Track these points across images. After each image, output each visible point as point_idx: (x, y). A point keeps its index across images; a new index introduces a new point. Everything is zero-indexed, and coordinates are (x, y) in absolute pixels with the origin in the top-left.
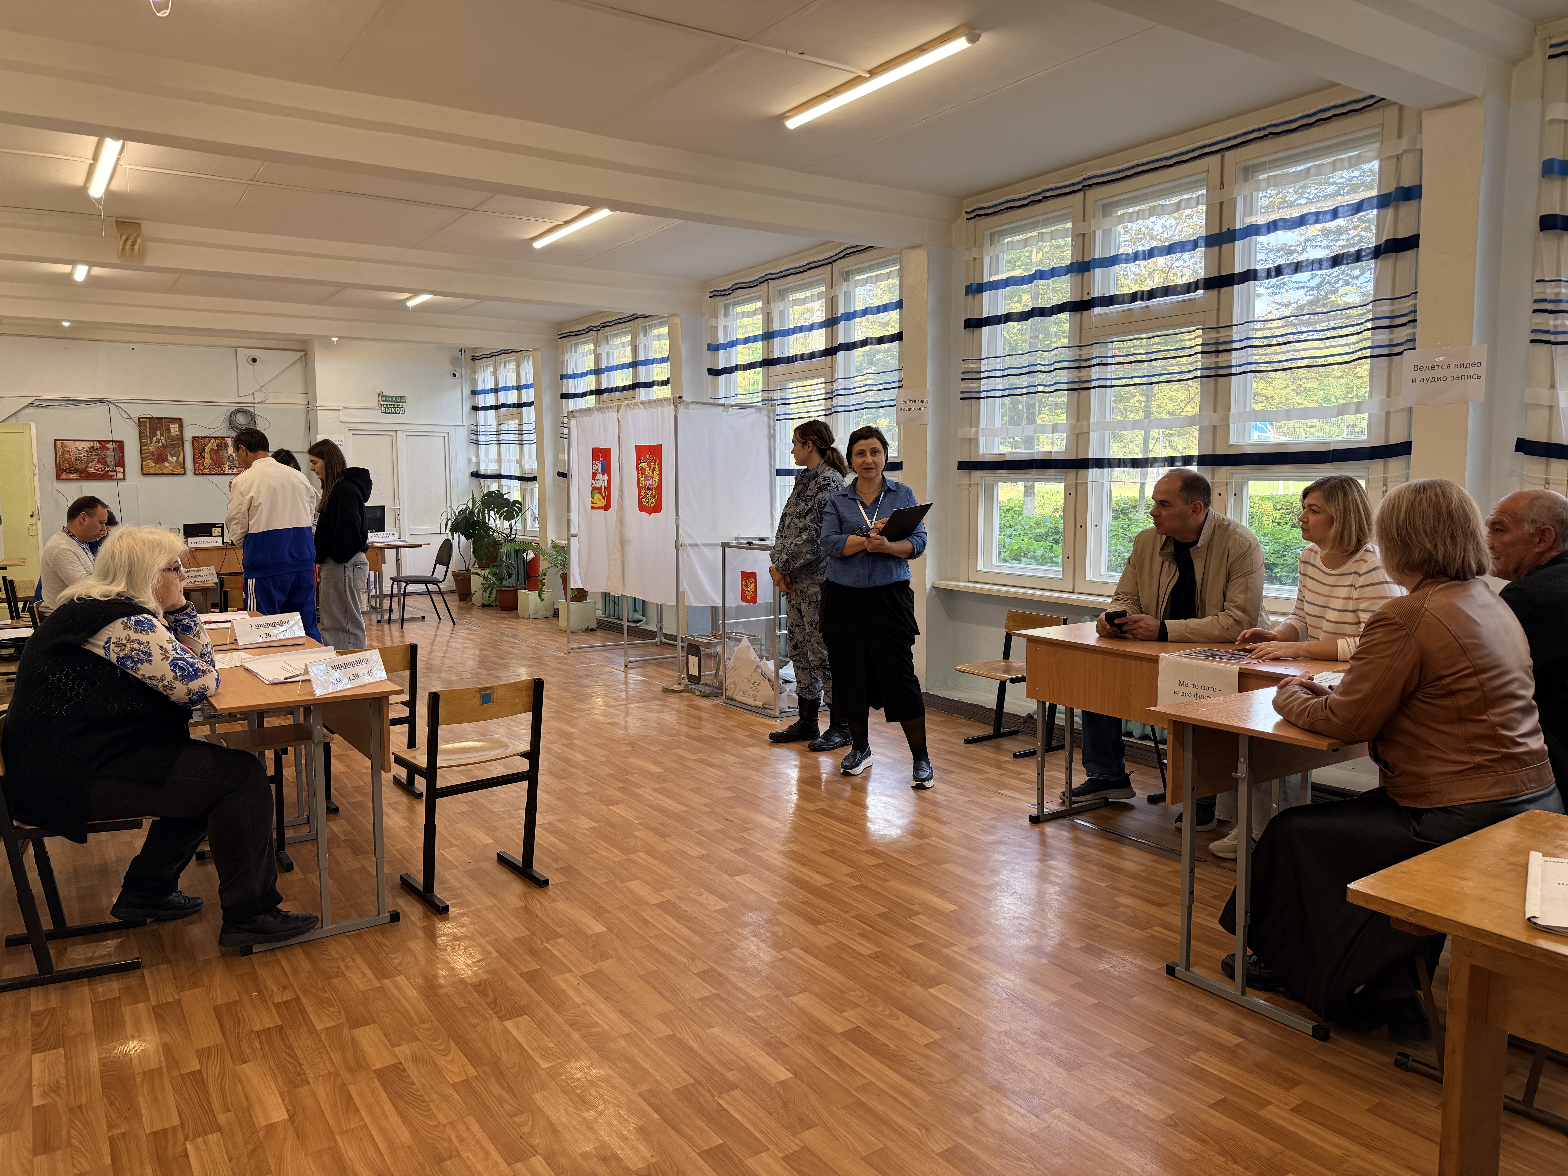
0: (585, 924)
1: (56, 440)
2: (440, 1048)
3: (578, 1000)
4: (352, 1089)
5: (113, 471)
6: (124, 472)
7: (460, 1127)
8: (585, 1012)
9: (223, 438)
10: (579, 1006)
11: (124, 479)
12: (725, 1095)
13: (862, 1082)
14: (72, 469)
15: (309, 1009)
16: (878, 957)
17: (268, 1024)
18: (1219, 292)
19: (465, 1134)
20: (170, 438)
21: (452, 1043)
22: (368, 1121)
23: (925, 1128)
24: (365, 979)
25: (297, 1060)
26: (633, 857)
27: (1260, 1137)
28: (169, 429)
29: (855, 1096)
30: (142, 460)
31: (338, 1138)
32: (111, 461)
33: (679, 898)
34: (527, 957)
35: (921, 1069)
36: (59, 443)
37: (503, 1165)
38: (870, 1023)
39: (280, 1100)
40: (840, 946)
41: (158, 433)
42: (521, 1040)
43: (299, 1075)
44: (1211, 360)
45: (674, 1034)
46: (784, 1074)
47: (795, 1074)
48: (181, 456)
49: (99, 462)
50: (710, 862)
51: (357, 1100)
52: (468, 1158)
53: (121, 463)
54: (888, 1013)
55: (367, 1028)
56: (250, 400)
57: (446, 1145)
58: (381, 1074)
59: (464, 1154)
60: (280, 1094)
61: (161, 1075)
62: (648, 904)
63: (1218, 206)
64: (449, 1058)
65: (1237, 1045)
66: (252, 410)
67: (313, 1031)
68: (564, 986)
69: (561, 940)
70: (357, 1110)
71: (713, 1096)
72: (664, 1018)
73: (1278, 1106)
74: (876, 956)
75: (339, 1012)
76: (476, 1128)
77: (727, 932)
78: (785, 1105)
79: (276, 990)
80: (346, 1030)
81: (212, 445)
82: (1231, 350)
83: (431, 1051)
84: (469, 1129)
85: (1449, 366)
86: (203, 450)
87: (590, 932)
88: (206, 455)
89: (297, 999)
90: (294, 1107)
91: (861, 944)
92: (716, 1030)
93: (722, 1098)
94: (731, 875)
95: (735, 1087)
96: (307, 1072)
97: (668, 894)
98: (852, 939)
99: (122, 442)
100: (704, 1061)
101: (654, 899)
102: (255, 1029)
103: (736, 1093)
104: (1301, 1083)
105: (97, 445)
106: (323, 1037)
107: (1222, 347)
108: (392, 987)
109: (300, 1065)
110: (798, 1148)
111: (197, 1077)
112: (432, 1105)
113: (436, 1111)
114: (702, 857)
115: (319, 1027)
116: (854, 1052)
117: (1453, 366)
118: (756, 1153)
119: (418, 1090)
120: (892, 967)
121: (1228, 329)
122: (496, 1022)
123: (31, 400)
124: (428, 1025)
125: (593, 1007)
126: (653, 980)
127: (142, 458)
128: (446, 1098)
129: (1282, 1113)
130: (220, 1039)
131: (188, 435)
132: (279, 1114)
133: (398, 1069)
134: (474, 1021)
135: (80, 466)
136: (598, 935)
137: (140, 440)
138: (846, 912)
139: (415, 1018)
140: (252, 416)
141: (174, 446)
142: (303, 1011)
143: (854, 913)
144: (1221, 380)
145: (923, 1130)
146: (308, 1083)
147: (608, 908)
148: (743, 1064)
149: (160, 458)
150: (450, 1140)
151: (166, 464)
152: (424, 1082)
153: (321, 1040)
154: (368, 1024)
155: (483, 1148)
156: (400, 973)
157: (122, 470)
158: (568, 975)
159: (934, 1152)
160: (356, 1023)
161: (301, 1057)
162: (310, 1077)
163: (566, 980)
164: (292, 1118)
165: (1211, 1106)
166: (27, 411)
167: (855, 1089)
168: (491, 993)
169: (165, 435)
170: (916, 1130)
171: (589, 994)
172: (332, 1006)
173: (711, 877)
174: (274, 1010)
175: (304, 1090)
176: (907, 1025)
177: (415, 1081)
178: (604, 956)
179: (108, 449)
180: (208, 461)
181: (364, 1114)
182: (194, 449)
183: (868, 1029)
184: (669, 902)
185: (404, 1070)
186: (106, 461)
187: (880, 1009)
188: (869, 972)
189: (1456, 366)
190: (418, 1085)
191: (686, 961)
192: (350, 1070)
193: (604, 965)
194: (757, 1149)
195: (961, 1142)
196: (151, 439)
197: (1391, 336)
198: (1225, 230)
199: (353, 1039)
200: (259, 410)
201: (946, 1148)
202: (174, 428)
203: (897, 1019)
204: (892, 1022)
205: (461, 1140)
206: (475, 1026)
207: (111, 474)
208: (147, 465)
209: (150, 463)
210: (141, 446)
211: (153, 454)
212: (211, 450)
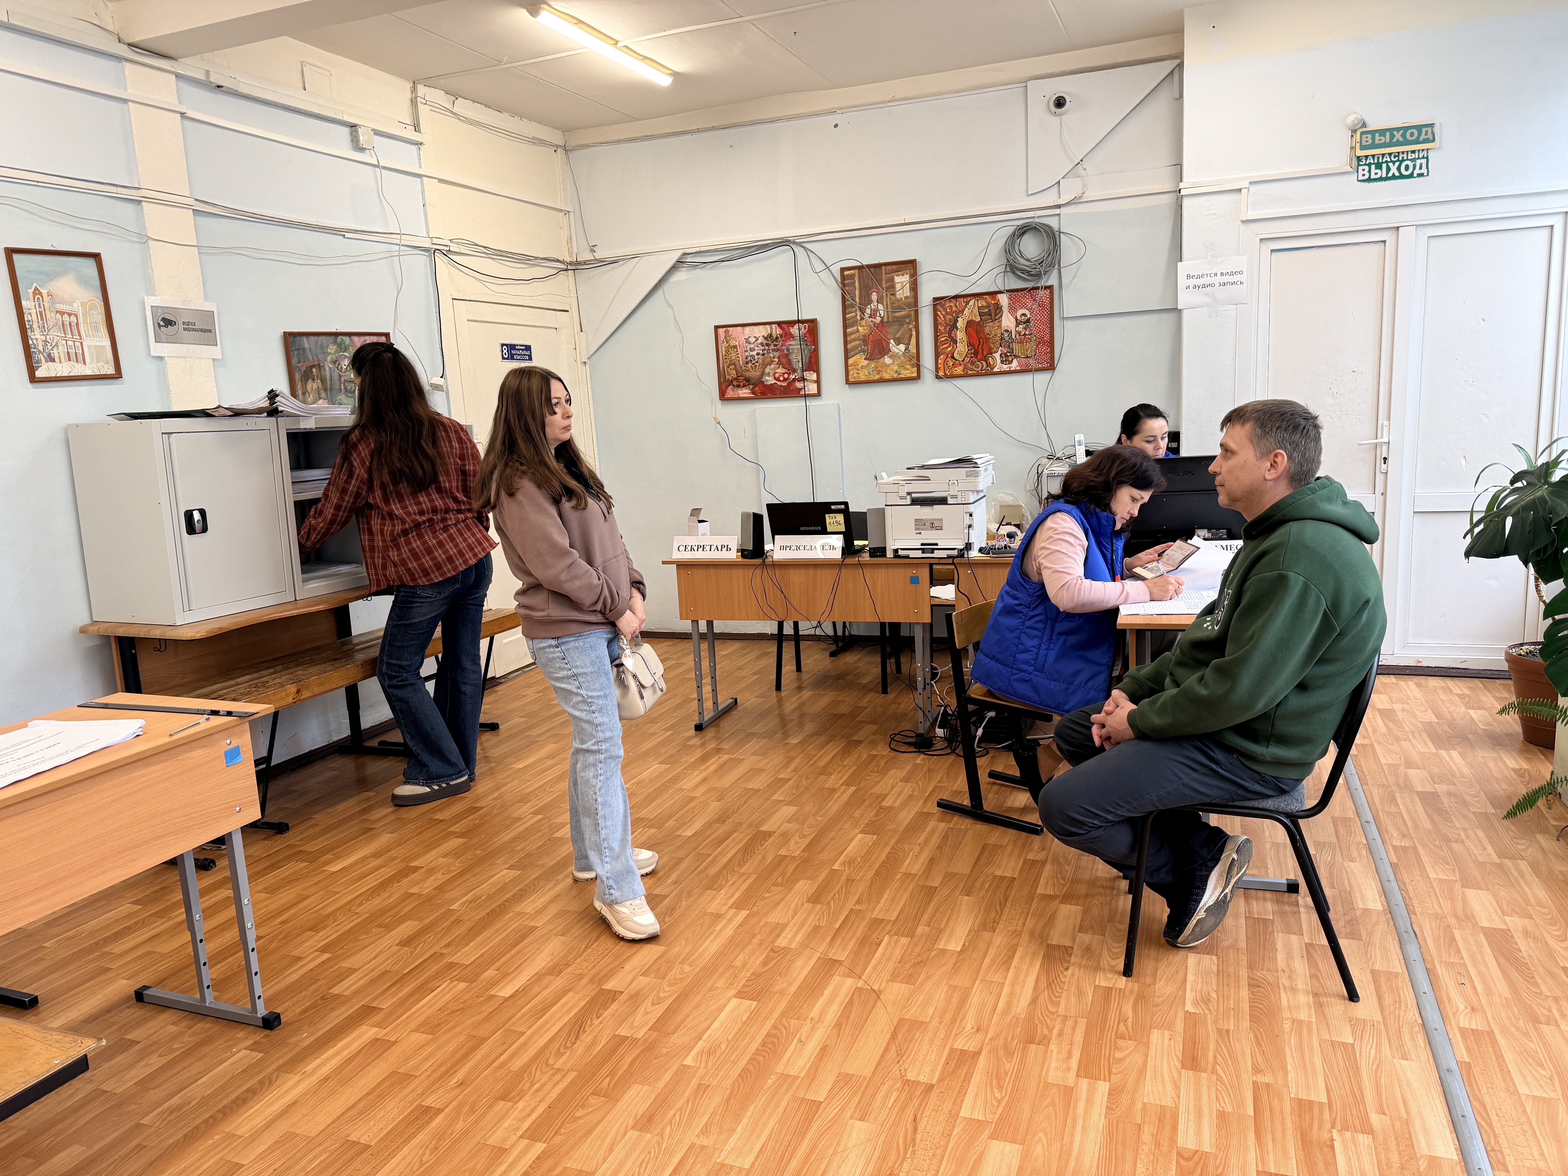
1: (717, 328)
5: (803, 379)
6: (818, 382)
9: (993, 294)
11: (818, 394)
14: (743, 381)
20: (895, 305)
28: (892, 287)
30: (848, 355)
32: (797, 360)
36: (721, 331)
41: (874, 296)
48: (913, 341)
49: (780, 363)
53: (813, 363)
66: (1052, 222)
99: (815, 321)
105: (777, 331)
123: (676, 256)
127: (846, 349)
131: (926, 298)
135: (753, 374)
137: (844, 314)
141: (900, 321)
157: (814, 376)
166: (677, 276)
169: (887, 300)
179: (793, 337)
182: (936, 324)
186: (789, 362)
196: (863, 312)
200: (1067, 221)
202: (902, 280)
207: (799, 385)
208: (855, 364)
209: (859, 360)
210: (845, 327)
211: (865, 340)
212: (970, 323)
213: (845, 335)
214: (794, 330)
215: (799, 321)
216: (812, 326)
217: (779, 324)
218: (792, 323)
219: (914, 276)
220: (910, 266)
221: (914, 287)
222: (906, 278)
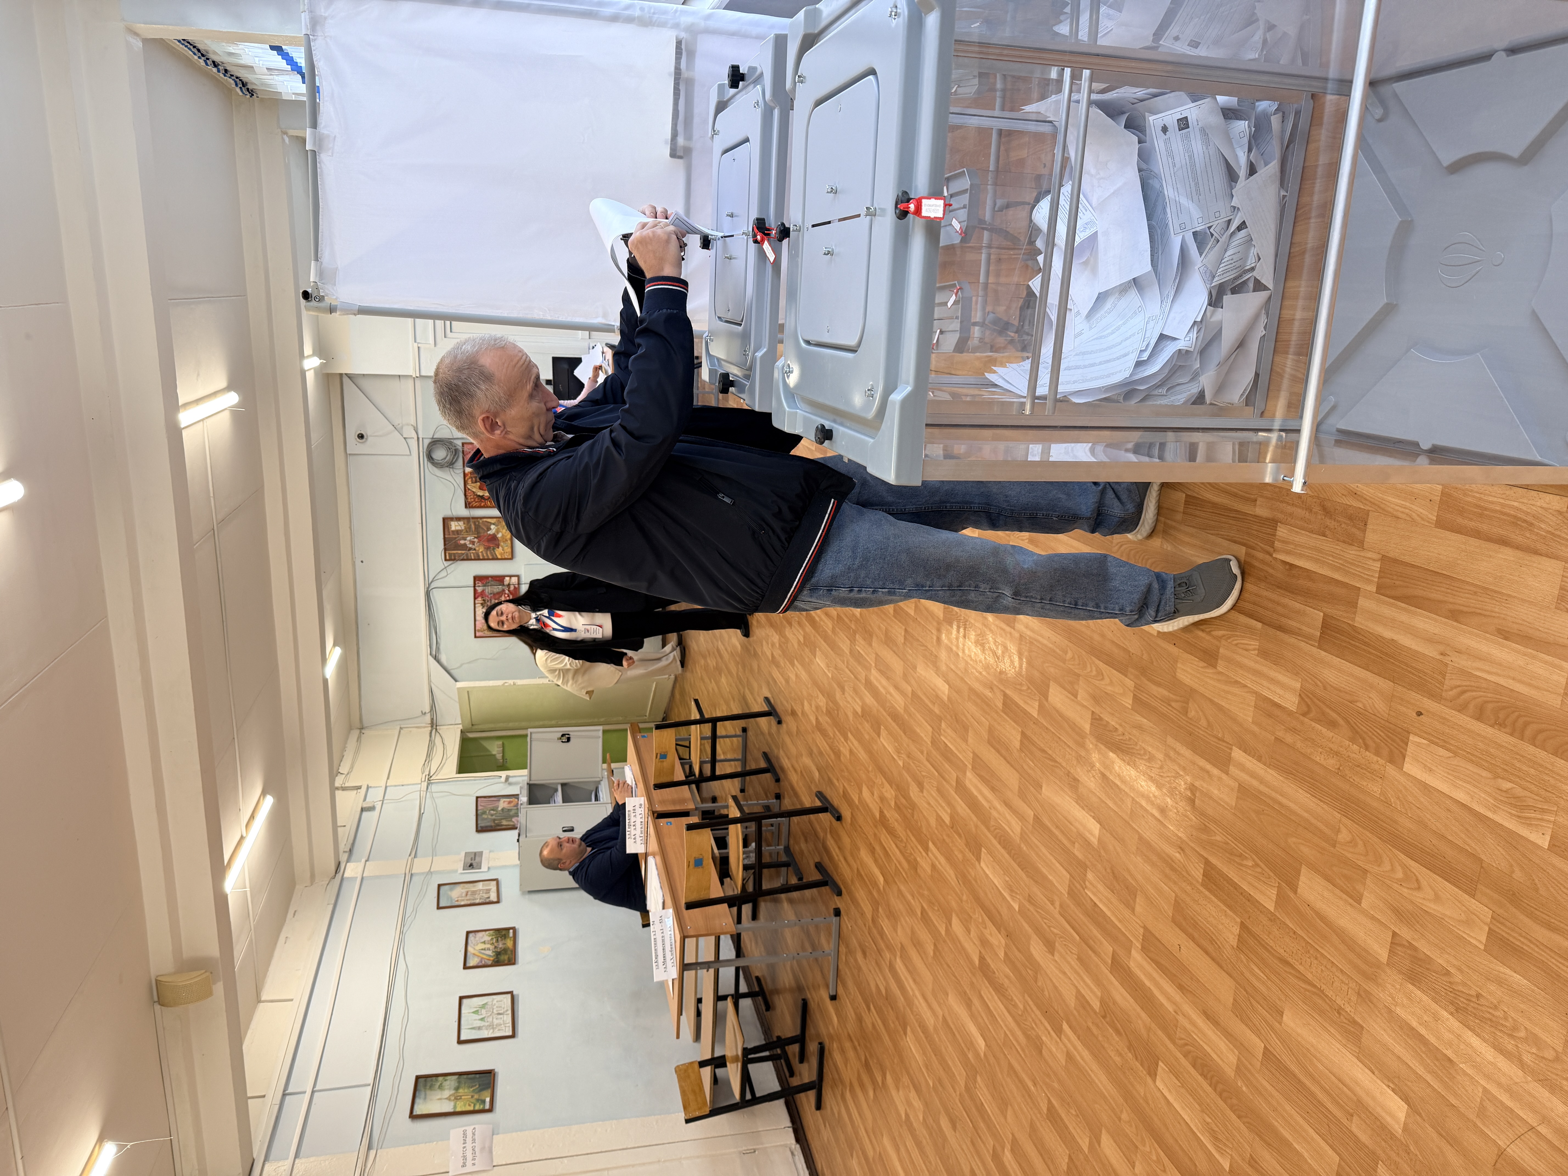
1: (476, 636)
20: (468, 530)
28: (457, 532)
32: (497, 588)
36: (479, 634)
41: (462, 541)
53: (499, 579)
56: (413, 444)
66: (427, 442)
105: (479, 600)
123: (431, 660)
127: (493, 559)
131: (464, 512)
137: (471, 560)
140: (435, 443)
141: (477, 527)
149: (493, 541)
151: (499, 535)
166: (443, 660)
169: (464, 534)
179: (483, 591)
196: (470, 549)
202: (455, 525)
208: (501, 554)
209: (498, 552)
210: (479, 559)
211: (487, 548)
213: (484, 559)
214: (479, 589)
215: (474, 587)
216: (476, 578)
217: (475, 598)
218: (475, 590)
219: (452, 519)
220: (446, 520)
221: (459, 519)
222: (452, 523)
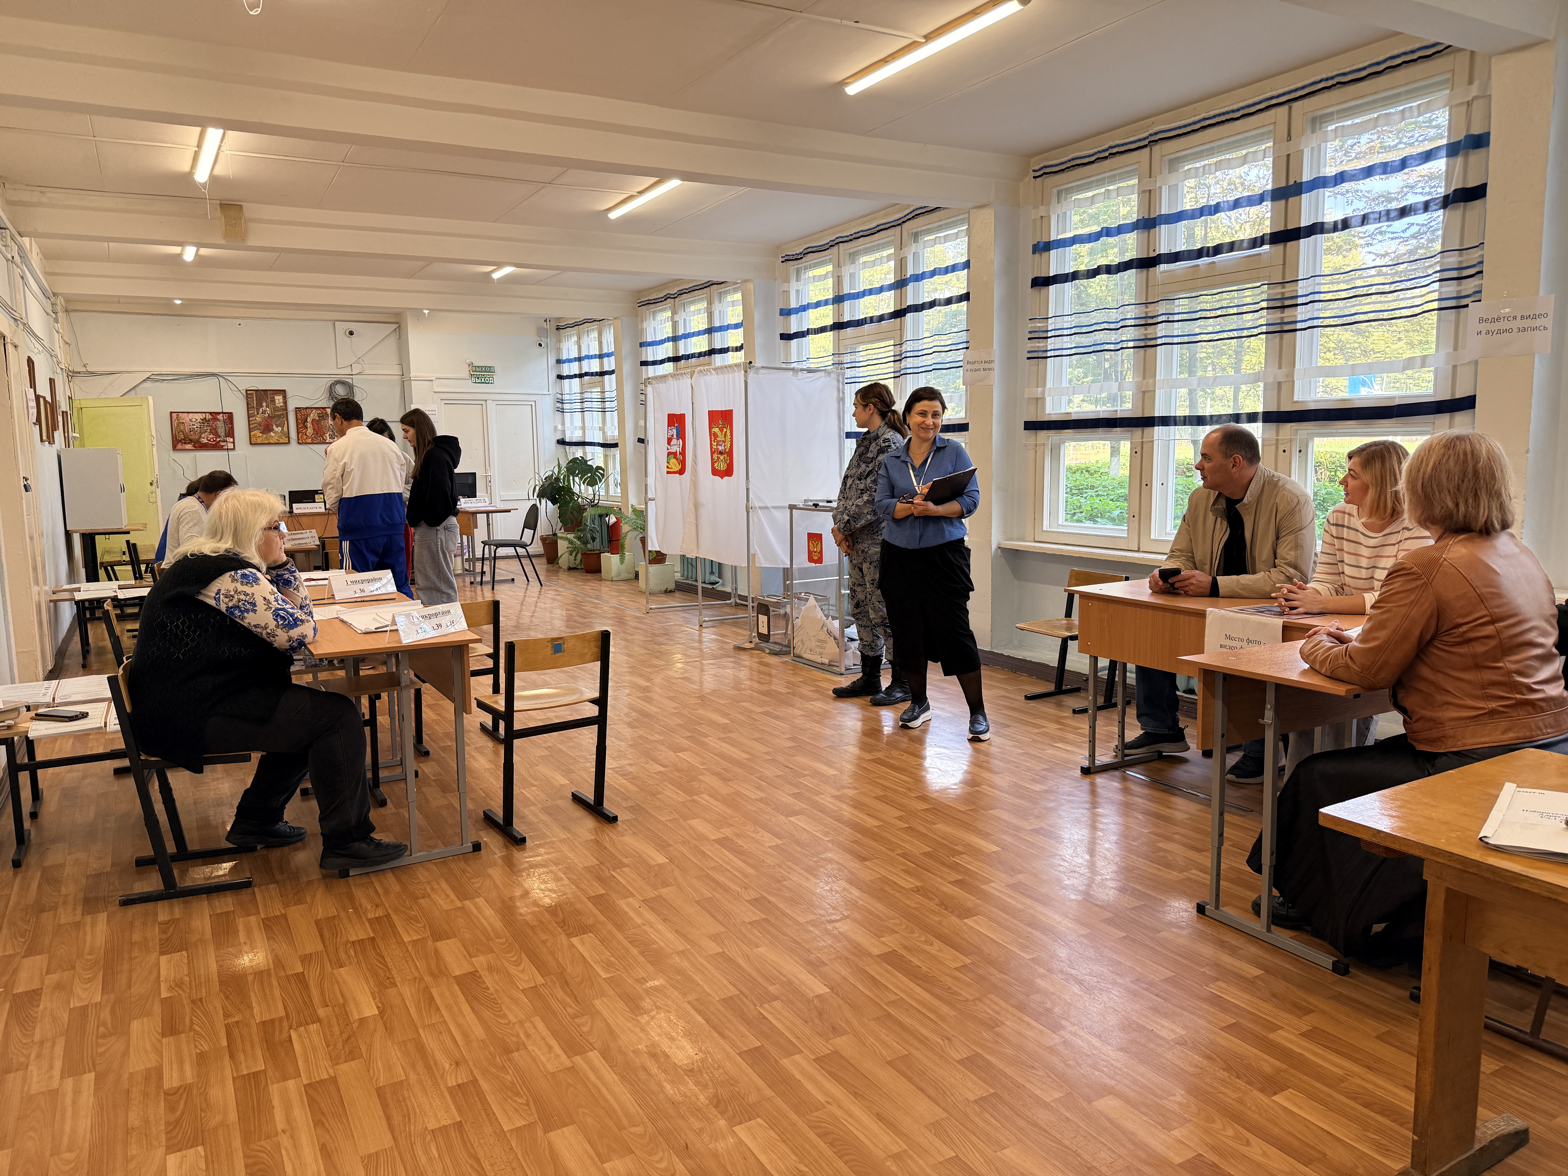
0: (649, 856)
1: (171, 413)
2: (513, 959)
3: (639, 921)
4: (434, 992)
5: (224, 441)
6: (234, 442)
7: (527, 1025)
8: (645, 932)
9: (324, 408)
10: (640, 926)
11: (234, 449)
12: (766, 1005)
13: (893, 998)
14: (187, 440)
15: (398, 924)
16: (919, 890)
17: (362, 936)
18: (1285, 247)
19: (531, 1031)
20: (276, 409)
21: (524, 956)
22: (447, 1017)
23: (948, 1039)
24: (449, 900)
25: (386, 966)
26: (696, 798)
27: (1266, 1057)
28: (273, 401)
29: (886, 1010)
30: (250, 430)
31: (421, 1030)
32: (221, 431)
33: (737, 835)
34: (594, 883)
35: (950, 988)
36: (174, 415)
37: (564, 1057)
38: (906, 948)
39: (371, 999)
40: (885, 880)
41: (264, 404)
42: (586, 955)
43: (388, 978)
44: (1277, 316)
45: (724, 952)
46: (823, 990)
47: (832, 989)
48: (286, 426)
49: (211, 433)
50: (767, 804)
51: (439, 1002)
52: (533, 1051)
53: (230, 433)
54: (923, 939)
55: (448, 941)
56: (348, 371)
57: (515, 1039)
58: (459, 980)
59: (530, 1048)
60: (372, 993)
61: (269, 975)
62: (707, 839)
63: (1285, 159)
64: (521, 967)
65: (1257, 977)
66: (350, 381)
67: (401, 942)
68: (626, 909)
69: (626, 870)
70: (438, 1009)
71: (755, 1005)
72: (715, 938)
73: (1288, 1032)
74: (917, 890)
75: (424, 927)
76: (541, 1026)
77: (779, 866)
78: (820, 1014)
79: (369, 907)
80: (430, 943)
81: (313, 415)
82: (1297, 305)
83: (504, 961)
84: (535, 1027)
85: (1515, 318)
86: (306, 421)
87: (653, 863)
88: (309, 425)
89: (388, 916)
90: (383, 1004)
91: (904, 879)
92: (762, 950)
93: (763, 1008)
94: (787, 816)
95: (776, 998)
96: (395, 976)
97: (727, 831)
98: (896, 874)
99: (231, 413)
100: (750, 975)
101: (714, 835)
102: (351, 940)
103: (777, 1004)
104: (1313, 1011)
105: (209, 417)
106: (410, 948)
107: (1287, 303)
108: (472, 907)
109: (389, 970)
110: (829, 1052)
111: (301, 978)
112: (504, 1008)
113: (507, 1012)
114: (761, 800)
115: (406, 939)
116: (887, 971)
117: (1519, 318)
118: (789, 1054)
119: (492, 994)
120: (931, 899)
121: (1294, 284)
122: (563, 937)
123: (148, 375)
124: (503, 940)
125: (652, 927)
126: (707, 905)
127: (250, 429)
128: (516, 1001)
129: (1292, 1037)
130: (320, 947)
131: (291, 407)
132: (370, 1009)
133: (474, 975)
134: (544, 937)
135: (193, 437)
136: (660, 866)
137: (248, 411)
138: (893, 850)
139: (492, 934)
140: (350, 387)
141: (279, 416)
142: (393, 926)
143: (899, 852)
144: (1286, 335)
145: (946, 1041)
146: (396, 986)
147: (671, 843)
148: (785, 979)
149: (267, 429)
150: (518, 1036)
151: (272, 434)
152: (497, 987)
153: (408, 951)
154: (449, 938)
155: (547, 1044)
156: (479, 895)
157: (232, 440)
158: (630, 899)
159: (954, 1059)
160: (438, 936)
161: (390, 964)
162: (398, 980)
163: (628, 904)
164: (382, 1013)
165: (1223, 1029)
166: (145, 385)
167: (887, 1004)
168: (561, 914)
169: (271, 406)
170: (939, 1040)
171: (649, 916)
172: (418, 922)
173: (768, 817)
174: (367, 924)
175: (392, 991)
176: (940, 951)
177: (489, 986)
178: (665, 884)
179: (219, 420)
180: (310, 431)
181: (444, 1012)
182: (297, 420)
183: (904, 953)
184: (726, 838)
185: (480, 977)
186: (217, 432)
187: (917, 935)
188: (909, 903)
189: (1522, 317)
190: (492, 990)
191: (739, 890)
192: (433, 975)
193: (664, 891)
194: (791, 1050)
195: (980, 1052)
196: (258, 410)
197: (1459, 288)
198: (1291, 183)
199: (437, 952)
200: (356, 381)
201: (965, 1056)
202: (279, 399)
203: (931, 944)
204: (927, 948)
205: (528, 1036)
206: (544, 942)
207: (222, 444)
208: (254, 435)
209: (257, 433)
210: (249, 417)
211: (260, 424)
212: (313, 420)
213: (249, 421)
214: (220, 417)
215: (222, 413)
216: (230, 416)
218: (219, 413)
219: (285, 397)
220: (283, 392)
221: (285, 403)
222: (281, 397)
